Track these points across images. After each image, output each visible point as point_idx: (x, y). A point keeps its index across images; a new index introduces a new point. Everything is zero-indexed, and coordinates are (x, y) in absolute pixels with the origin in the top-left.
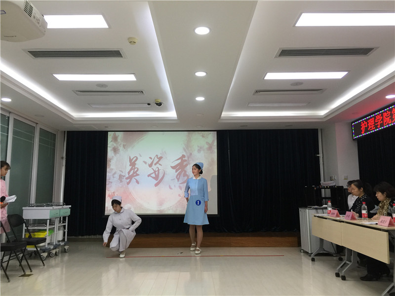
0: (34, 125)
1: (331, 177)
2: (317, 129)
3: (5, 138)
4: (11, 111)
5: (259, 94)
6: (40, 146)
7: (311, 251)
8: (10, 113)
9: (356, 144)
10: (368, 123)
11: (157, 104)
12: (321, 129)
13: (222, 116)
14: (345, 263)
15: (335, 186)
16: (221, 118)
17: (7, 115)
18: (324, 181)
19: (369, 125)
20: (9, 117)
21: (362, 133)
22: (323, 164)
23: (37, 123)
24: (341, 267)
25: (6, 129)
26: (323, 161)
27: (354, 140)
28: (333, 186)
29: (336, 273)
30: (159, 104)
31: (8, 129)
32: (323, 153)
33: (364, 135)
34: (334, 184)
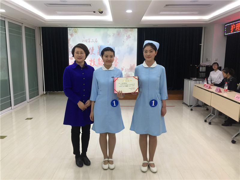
0: (21, 25)
1: (207, 59)
2: (202, 27)
3: (4, 35)
4: (5, 17)
5: (168, 6)
6: (26, 38)
7: (189, 104)
8: (5, 18)
9: (226, 38)
10: (236, 26)
11: (100, 12)
12: (205, 27)
13: (142, 19)
14: (211, 115)
15: (209, 65)
16: (141, 21)
17: (4, 20)
18: (202, 62)
19: (236, 27)
20: (5, 21)
21: (231, 32)
22: (203, 50)
23: (22, 23)
24: (208, 117)
25: (4, 29)
26: (203, 49)
27: (225, 36)
28: (208, 66)
29: (205, 120)
30: (101, 12)
31: (5, 29)
32: (204, 43)
33: (233, 34)
34: (209, 64)
